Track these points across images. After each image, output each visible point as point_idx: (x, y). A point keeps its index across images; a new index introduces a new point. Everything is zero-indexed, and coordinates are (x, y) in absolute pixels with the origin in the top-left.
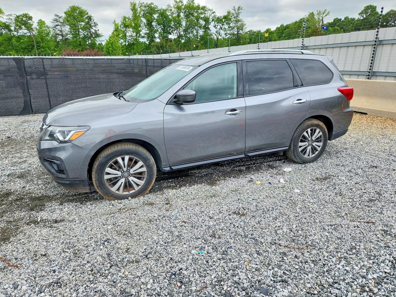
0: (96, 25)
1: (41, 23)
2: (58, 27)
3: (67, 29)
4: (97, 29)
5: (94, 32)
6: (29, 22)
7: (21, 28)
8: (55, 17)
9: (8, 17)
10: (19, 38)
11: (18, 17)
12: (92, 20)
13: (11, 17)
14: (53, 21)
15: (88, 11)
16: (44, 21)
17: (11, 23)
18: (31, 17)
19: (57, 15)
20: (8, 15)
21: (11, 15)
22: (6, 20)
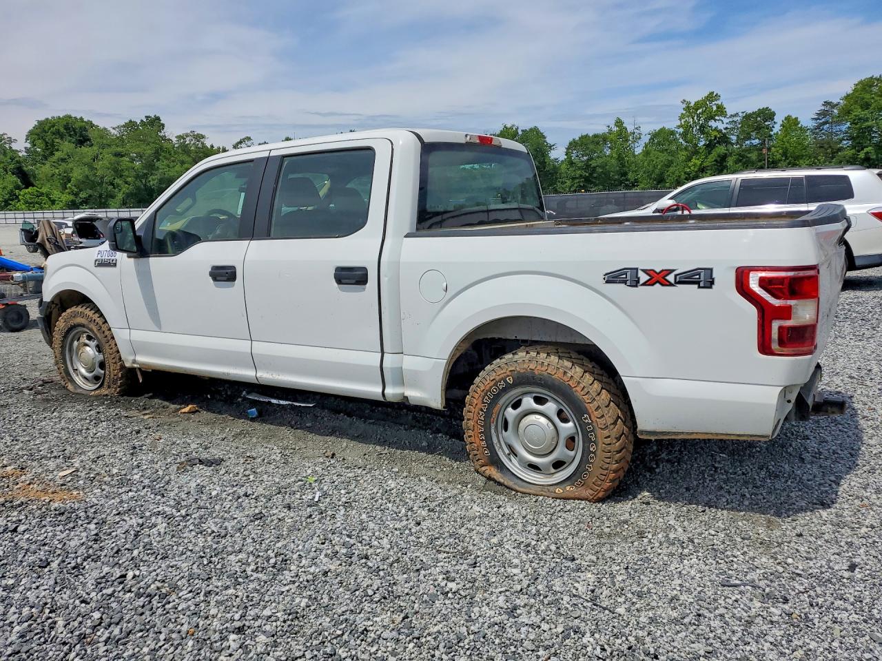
1: (791, 124)
2: (826, 127)
3: (844, 128)
6: (767, 123)
7: (749, 137)
8: (823, 108)
9: (731, 120)
10: (740, 153)
11: (748, 116)
13: (735, 119)
14: (816, 117)
16: (796, 119)
17: (732, 129)
18: (774, 114)
19: (826, 103)
20: (732, 116)
21: (736, 115)
22: (725, 126)
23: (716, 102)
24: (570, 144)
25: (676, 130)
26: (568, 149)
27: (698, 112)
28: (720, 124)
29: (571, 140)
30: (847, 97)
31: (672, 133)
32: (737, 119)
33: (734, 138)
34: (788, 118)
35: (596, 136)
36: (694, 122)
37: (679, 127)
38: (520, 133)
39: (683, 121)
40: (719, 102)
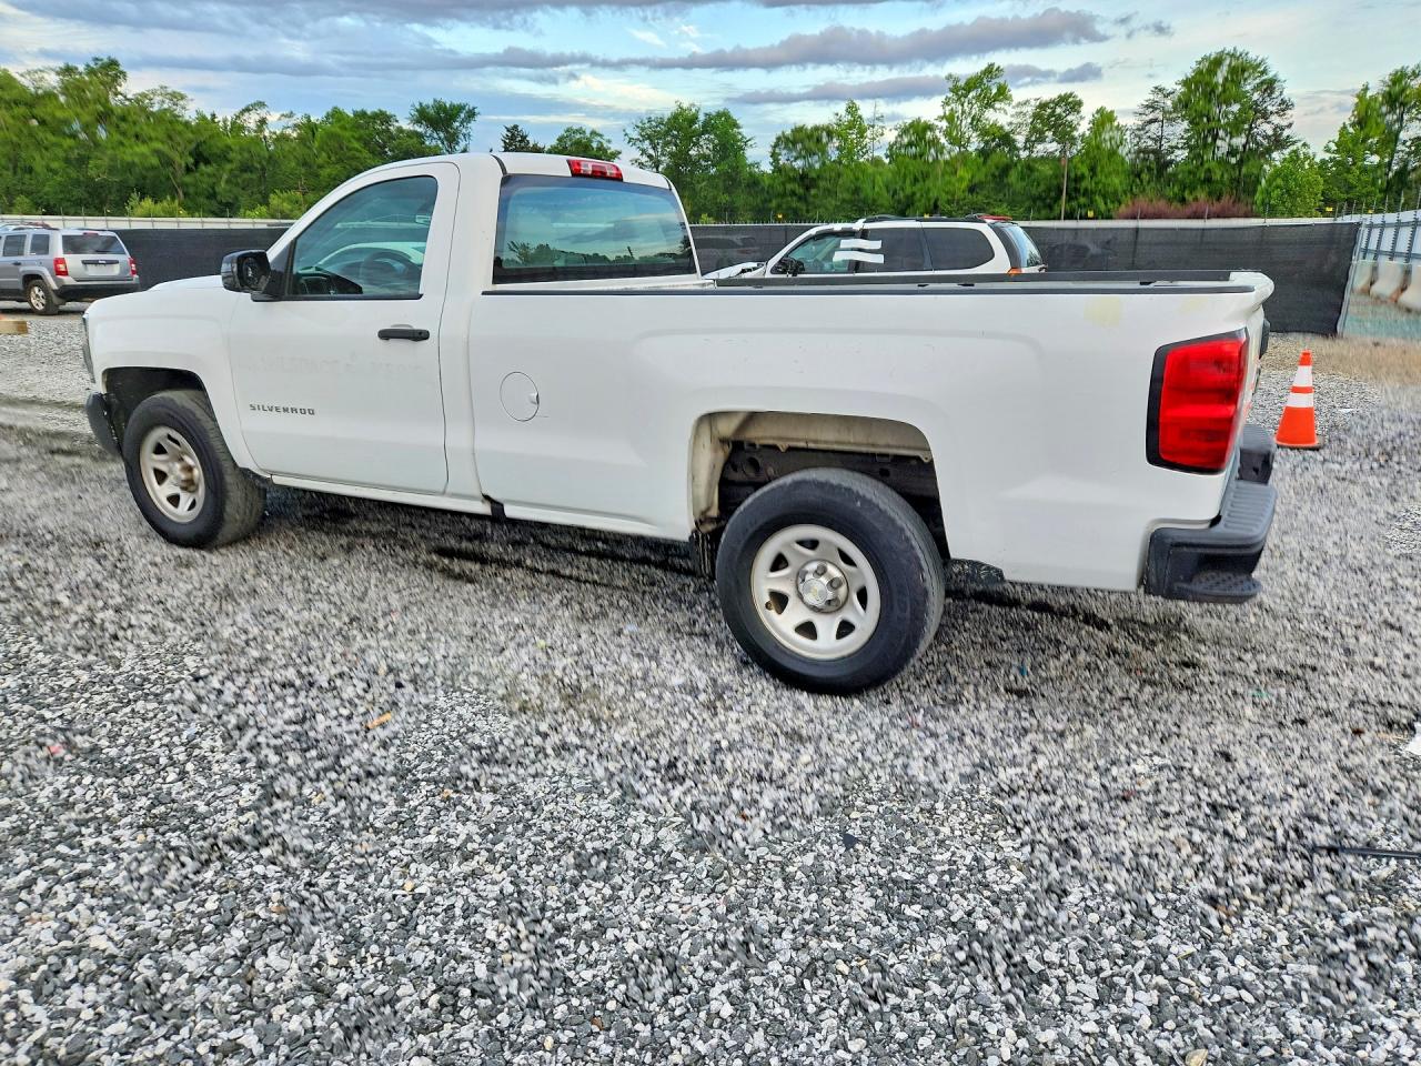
0: (1285, 106)
1: (1104, 119)
2: (1154, 126)
3: (1179, 129)
4: (1285, 123)
5: (1270, 132)
6: (1069, 118)
7: (1041, 140)
8: (1152, 97)
9: (1018, 110)
10: (1029, 166)
11: (1043, 106)
12: (1277, 93)
13: (1024, 109)
14: (1141, 111)
15: (1269, 62)
16: (1112, 112)
17: (1020, 125)
18: (1080, 104)
19: (1159, 90)
20: (1019, 104)
21: (1026, 103)
22: (1009, 119)
23: (997, 80)
24: (778, 139)
25: (937, 123)
26: (775, 147)
27: (971, 95)
28: (1001, 117)
29: (780, 133)
30: (1186, 83)
31: (929, 127)
32: (1030, 110)
33: (1020, 140)
34: (1101, 111)
35: (816, 128)
36: (963, 112)
37: (941, 118)
38: (702, 118)
39: (948, 108)
40: (1001, 80)
